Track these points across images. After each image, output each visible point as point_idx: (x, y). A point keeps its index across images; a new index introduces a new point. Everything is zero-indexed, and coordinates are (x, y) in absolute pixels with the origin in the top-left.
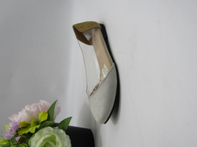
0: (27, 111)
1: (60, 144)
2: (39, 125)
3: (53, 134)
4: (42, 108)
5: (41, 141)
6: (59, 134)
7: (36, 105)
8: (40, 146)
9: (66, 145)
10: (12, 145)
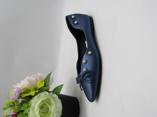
0: (28, 80)
1: (54, 105)
2: (37, 90)
3: (49, 97)
4: (39, 78)
5: (40, 101)
6: (53, 98)
7: (34, 76)
8: (38, 106)
9: (59, 106)
10: (16, 105)
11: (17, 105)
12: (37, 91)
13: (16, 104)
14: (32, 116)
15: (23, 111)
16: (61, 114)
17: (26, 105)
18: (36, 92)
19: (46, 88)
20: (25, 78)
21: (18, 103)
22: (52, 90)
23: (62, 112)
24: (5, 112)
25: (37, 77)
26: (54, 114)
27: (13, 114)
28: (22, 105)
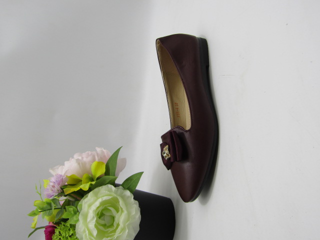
0: (78, 160)
1: (125, 212)
2: (93, 181)
3: (115, 195)
4: (99, 157)
5: (97, 204)
6: (123, 197)
7: (90, 154)
8: (95, 211)
9: (134, 213)
10: (53, 208)
11: (55, 209)
12: (93, 183)
13: (53, 205)
14: (82, 230)
15: (66, 220)
16: (138, 229)
17: (71, 209)
18: (91, 184)
19: (111, 177)
20: (73, 158)
21: (57, 205)
22: (121, 183)
23: (140, 225)
24: (34, 221)
25: (94, 156)
26: (123, 229)
27: (48, 224)
28: (65, 208)
